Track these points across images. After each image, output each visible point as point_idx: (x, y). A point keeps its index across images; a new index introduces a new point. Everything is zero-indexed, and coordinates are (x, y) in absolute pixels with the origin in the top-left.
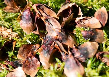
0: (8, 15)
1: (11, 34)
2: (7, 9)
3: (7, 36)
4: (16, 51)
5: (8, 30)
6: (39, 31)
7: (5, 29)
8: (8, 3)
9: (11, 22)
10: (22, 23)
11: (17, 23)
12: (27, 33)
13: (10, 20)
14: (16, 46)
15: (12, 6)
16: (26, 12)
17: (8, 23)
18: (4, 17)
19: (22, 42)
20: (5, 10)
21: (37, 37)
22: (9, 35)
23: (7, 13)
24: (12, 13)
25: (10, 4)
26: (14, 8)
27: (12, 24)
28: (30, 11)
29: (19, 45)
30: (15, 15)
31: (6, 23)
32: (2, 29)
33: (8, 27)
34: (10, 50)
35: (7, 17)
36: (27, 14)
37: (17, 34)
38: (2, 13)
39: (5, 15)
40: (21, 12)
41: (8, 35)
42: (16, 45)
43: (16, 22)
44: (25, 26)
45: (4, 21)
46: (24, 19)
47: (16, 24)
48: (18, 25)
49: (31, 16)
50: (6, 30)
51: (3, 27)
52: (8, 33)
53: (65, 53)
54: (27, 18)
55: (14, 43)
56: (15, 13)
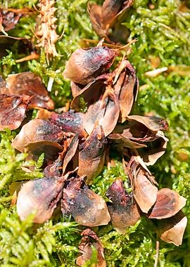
0: (84, 17)
1: (49, 41)
2: (94, 9)
3: (41, 37)
4: (18, 66)
5: (54, 31)
6: (80, 96)
7: (53, 26)
8: (107, 6)
9: (71, 29)
10: (81, 53)
11: (76, 43)
12: (66, 74)
13: (74, 25)
14: (29, 63)
15: (104, 18)
16: (105, 54)
17: (66, 25)
18: (76, 11)
19: (43, 70)
20: (91, 6)
21: (68, 94)
22: (46, 39)
23: (85, 13)
24: (91, 25)
25: (106, 12)
26: (103, 22)
27: (70, 32)
28: (111, 61)
29: (34, 66)
30: (90, 31)
31: (66, 20)
32: (49, 21)
33: (60, 30)
34: (17, 53)
35: (78, 17)
36: (103, 57)
37: (55, 54)
38: (83, 4)
39: (79, 10)
40: (101, 43)
41: (43, 38)
42: (31, 62)
43: (76, 41)
44: (77, 64)
45: (68, 14)
46: (90, 55)
47: (74, 42)
48: (73, 48)
49: (102, 66)
50: (52, 29)
51: (55, 19)
52: (49, 36)
53: (62, 166)
54: (95, 58)
55: (33, 55)
56: (93, 29)
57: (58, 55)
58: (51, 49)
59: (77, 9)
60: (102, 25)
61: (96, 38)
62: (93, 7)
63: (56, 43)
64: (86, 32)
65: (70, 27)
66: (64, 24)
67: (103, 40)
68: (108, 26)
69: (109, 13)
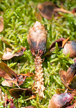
0: (57, 77)
1: (40, 90)
2: (62, 73)
3: (36, 88)
4: (26, 102)
5: (43, 85)
7: (42, 83)
8: (69, 72)
9: (51, 83)
10: (56, 96)
11: (54, 91)
12: (49, 106)
13: (53, 81)
14: (31, 100)
15: (67, 78)
16: (69, 96)
17: (49, 81)
18: (54, 74)
19: (38, 105)
20: (61, 72)
23: (58, 75)
24: (61, 81)
25: (68, 75)
28: (71, 100)
29: (33, 102)
30: (61, 84)
31: (49, 79)
32: (40, 80)
33: (46, 84)
34: (25, 96)
35: (54, 77)
36: (67, 98)
37: (44, 96)
38: (57, 71)
39: (55, 74)
40: (66, 91)
41: (38, 88)
42: (32, 100)
43: (54, 89)
44: (55, 102)
45: (50, 76)
46: (61, 97)
47: (53, 90)
48: (52, 93)
49: (67, 103)
50: (42, 84)
51: (43, 79)
52: (40, 88)
54: (64, 99)
55: (33, 97)
57: (45, 97)
58: (42, 94)
59: (54, 73)
60: (67, 81)
61: (63, 87)
62: (62, 72)
63: (44, 91)
64: (59, 84)
65: (50, 82)
66: (48, 80)
67: (67, 89)
68: (69, 81)
69: (70, 75)
